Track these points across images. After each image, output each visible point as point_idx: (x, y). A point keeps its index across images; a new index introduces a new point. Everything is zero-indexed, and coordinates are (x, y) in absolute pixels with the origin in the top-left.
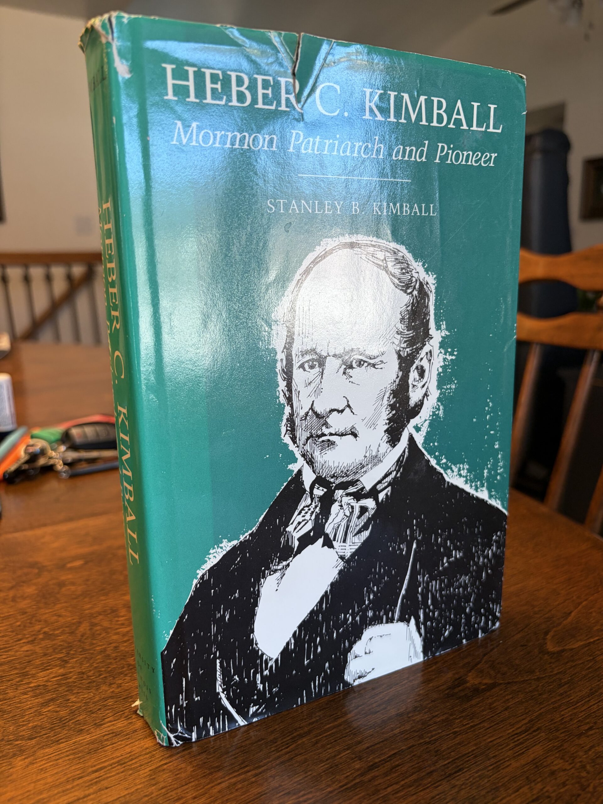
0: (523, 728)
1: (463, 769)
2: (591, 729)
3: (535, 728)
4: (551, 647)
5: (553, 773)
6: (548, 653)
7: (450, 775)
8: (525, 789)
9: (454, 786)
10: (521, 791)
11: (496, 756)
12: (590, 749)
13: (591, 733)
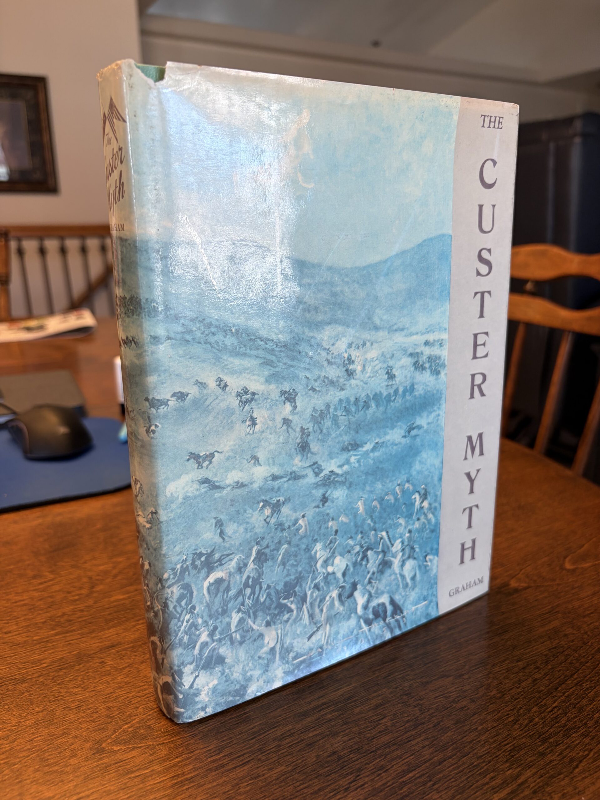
0: (547, 611)
1: (507, 631)
2: (592, 613)
3: (555, 611)
4: (568, 566)
5: (566, 635)
6: (566, 569)
7: (500, 634)
8: (548, 642)
9: (503, 639)
10: (545, 643)
11: (528, 625)
12: (591, 624)
13: (592, 615)
